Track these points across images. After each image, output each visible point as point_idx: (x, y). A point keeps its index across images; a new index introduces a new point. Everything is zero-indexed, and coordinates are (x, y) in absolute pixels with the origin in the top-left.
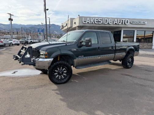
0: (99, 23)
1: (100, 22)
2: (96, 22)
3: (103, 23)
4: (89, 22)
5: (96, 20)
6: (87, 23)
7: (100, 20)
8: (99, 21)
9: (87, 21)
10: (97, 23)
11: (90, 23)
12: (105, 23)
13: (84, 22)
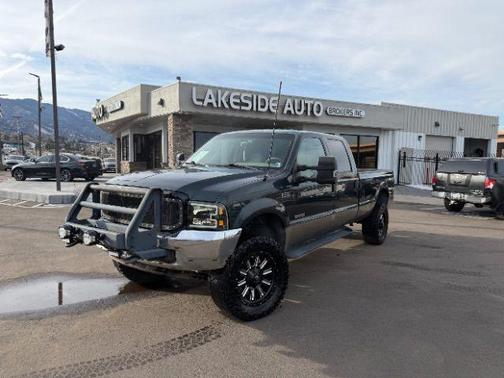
0: (243, 108)
1: (247, 105)
2: (235, 103)
3: (255, 109)
4: (213, 101)
5: (235, 97)
6: (205, 104)
7: (246, 98)
8: (244, 101)
9: (207, 101)
10: (238, 107)
11: (215, 105)
12: (260, 109)
13: (198, 100)
